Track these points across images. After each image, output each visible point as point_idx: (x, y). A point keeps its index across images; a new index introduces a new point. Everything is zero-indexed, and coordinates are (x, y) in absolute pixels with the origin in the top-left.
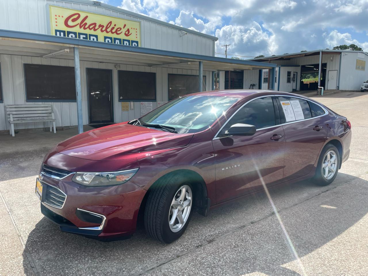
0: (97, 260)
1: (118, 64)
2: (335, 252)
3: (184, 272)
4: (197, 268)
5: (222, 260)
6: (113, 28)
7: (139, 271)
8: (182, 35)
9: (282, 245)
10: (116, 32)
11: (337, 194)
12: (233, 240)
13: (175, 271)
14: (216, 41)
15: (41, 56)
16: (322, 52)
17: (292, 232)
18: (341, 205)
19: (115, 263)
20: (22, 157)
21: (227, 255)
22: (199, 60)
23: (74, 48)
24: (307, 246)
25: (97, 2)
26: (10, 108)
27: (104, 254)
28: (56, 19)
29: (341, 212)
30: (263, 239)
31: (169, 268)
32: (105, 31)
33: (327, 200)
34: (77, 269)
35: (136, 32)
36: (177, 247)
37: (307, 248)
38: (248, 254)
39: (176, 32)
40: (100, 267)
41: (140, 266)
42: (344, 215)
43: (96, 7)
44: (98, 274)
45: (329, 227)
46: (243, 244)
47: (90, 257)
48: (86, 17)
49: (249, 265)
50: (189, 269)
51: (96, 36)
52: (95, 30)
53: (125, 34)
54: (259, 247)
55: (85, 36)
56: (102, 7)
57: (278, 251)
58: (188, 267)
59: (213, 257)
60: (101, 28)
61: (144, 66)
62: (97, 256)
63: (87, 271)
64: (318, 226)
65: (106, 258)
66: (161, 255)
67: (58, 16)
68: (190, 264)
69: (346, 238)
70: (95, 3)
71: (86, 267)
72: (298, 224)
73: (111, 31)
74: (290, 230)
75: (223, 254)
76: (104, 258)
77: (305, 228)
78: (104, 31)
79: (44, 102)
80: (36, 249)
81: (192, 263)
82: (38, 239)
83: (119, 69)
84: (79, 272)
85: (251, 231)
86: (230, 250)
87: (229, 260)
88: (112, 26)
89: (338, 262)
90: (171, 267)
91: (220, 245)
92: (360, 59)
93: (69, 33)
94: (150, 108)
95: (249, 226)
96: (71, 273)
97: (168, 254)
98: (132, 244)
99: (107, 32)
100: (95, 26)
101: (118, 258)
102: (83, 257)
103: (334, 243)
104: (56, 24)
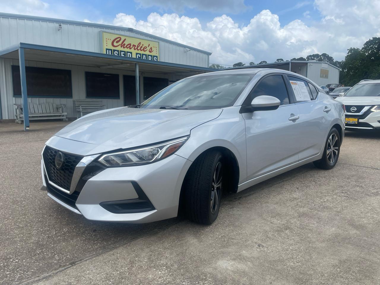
1: (144, 72)
6: (142, 47)
8: (186, 51)
10: (143, 50)
14: (210, 55)
15: (99, 67)
26: (77, 102)
28: (107, 41)
35: (156, 49)
39: (182, 49)
48: (125, 39)
51: (131, 53)
52: (130, 48)
53: (149, 51)
55: (124, 53)
56: (133, 32)
60: (134, 47)
61: (160, 74)
67: (107, 39)
70: (129, 30)
73: (140, 49)
78: (136, 49)
79: (97, 99)
83: (144, 76)
88: (141, 45)
92: (323, 69)
93: (114, 50)
99: (138, 50)
100: (131, 46)
104: (107, 44)
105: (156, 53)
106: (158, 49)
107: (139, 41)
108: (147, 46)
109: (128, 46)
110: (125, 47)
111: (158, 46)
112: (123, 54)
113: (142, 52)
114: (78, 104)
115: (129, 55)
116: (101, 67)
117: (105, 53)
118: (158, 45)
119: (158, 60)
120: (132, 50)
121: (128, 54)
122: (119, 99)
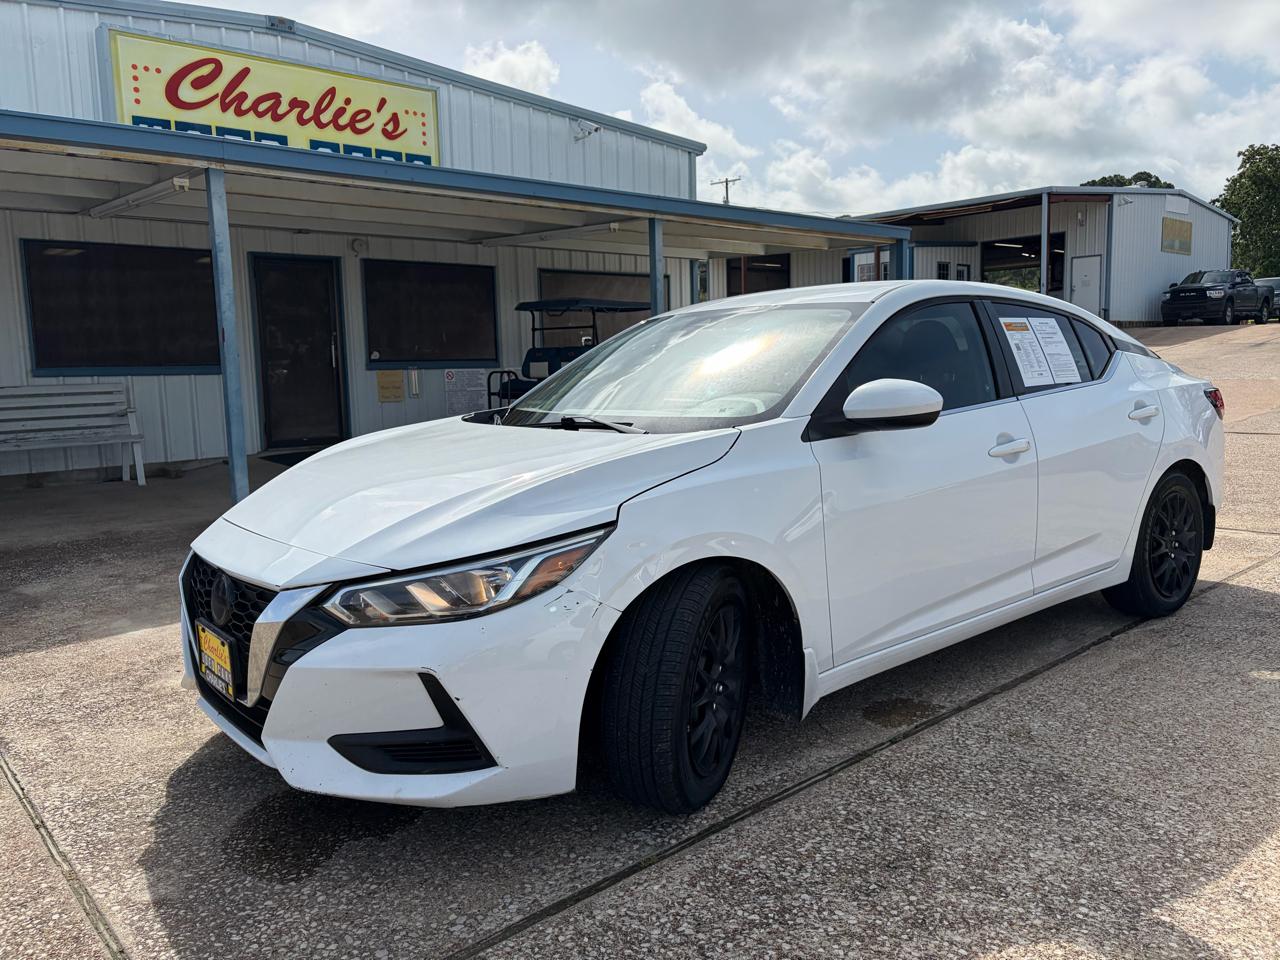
0: (346, 892)
1: (364, 238)
2: (1202, 817)
3: (678, 914)
4: (724, 898)
5: (809, 866)
6: (341, 112)
7: (510, 920)
8: (580, 136)
9: (1013, 806)
10: (352, 124)
11: (1164, 636)
12: (837, 800)
13: (643, 912)
14: (698, 155)
15: (84, 207)
16: (1050, 195)
17: (1038, 761)
18: (1188, 671)
19: (417, 897)
20: (27, 565)
21: (823, 849)
22: (648, 215)
23: (207, 170)
24: (1100, 803)
25: (282, 21)
27: (371, 870)
28: (136, 78)
29: (1191, 691)
30: (941, 790)
31: (620, 901)
32: (312, 122)
33: (1135, 655)
34: (272, 927)
35: (424, 124)
36: (637, 834)
37: (1100, 810)
38: (900, 840)
39: (560, 124)
40: (363, 913)
41: (511, 903)
42: (1207, 700)
43: (279, 38)
44: (358, 938)
45: (1161, 741)
46: (874, 810)
47: (318, 884)
48: (245, 72)
49: (909, 877)
50: (694, 901)
51: (283, 140)
52: (277, 118)
53: (385, 132)
54: (934, 816)
56: (300, 38)
57: (1002, 826)
58: (689, 896)
59: (774, 858)
60: (297, 110)
61: (451, 245)
62: (345, 878)
63: (312, 931)
64: (1124, 737)
65: (380, 884)
66: (583, 861)
67: (140, 66)
68: (694, 886)
69: (1231, 772)
70: (272, 25)
71: (307, 918)
72: (1053, 736)
73: (334, 121)
74: (1031, 755)
75: (808, 845)
76: (372, 883)
77: (1082, 748)
78: (309, 121)
79: (98, 376)
80: (107, 869)
81: (703, 883)
82: (112, 833)
83: (365, 255)
84: (283, 938)
85: (896, 768)
86: (831, 831)
87: (835, 864)
88: (338, 103)
89: (1220, 849)
90: (627, 898)
91: (794, 817)
92: (1174, 217)
93: (183, 127)
94: (479, 388)
95: (884, 752)
96: (252, 943)
97: (610, 857)
98: (469, 832)
99: (321, 126)
100: (278, 103)
101: (426, 880)
102: (293, 884)
103: (1190, 792)
104: (136, 96)
105: (424, 143)
106: (430, 120)
107: (325, 82)
108: (373, 108)
109: (262, 107)
110: (246, 105)
111: (430, 111)
113: (347, 138)
120: (289, 127)
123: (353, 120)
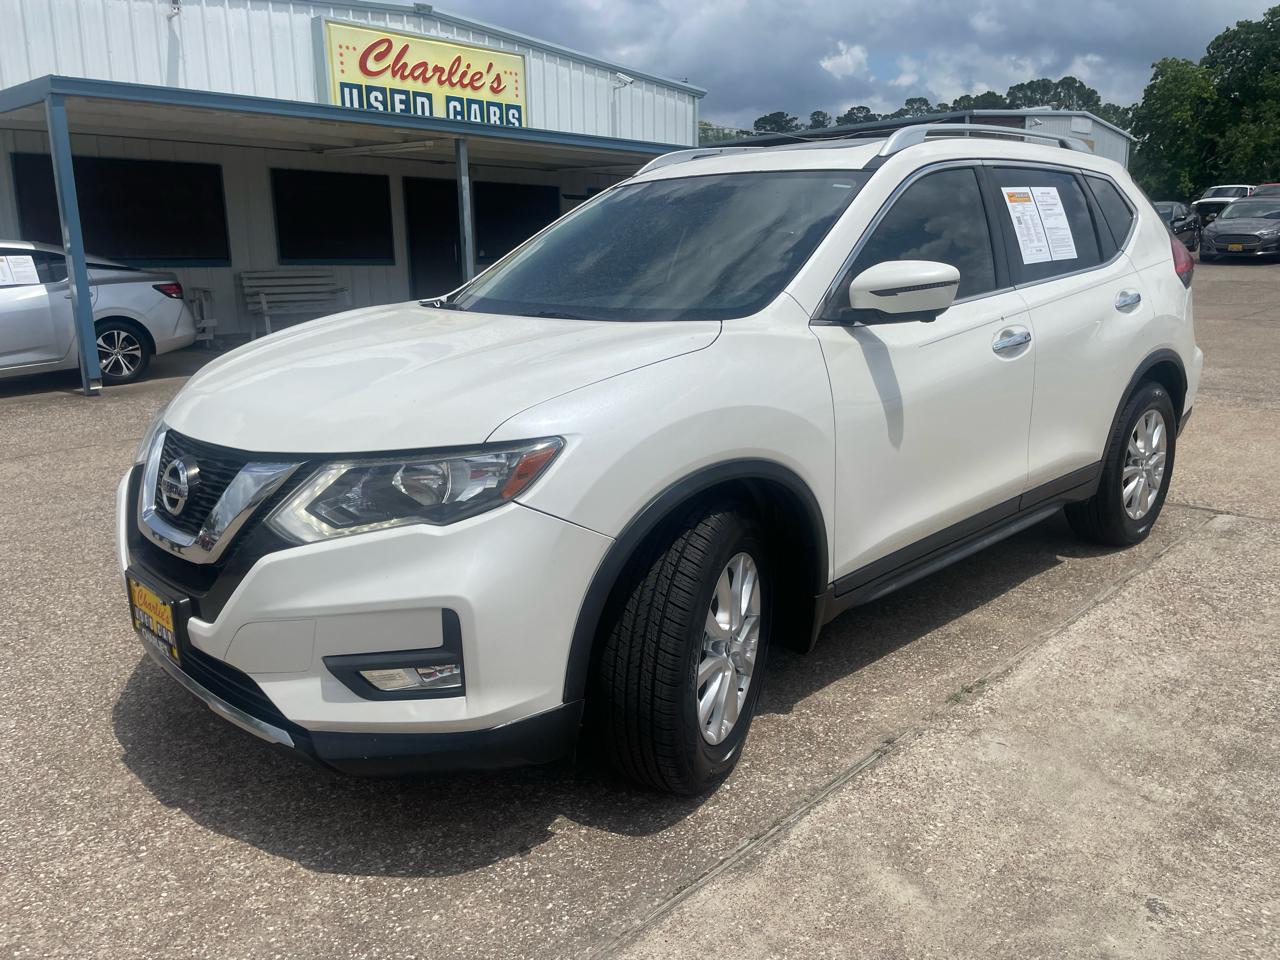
1: (475, 167)
6: (464, 74)
10: (471, 83)
15: (319, 149)
16: (972, 117)
23: (457, 141)
25: (424, 7)
26: (249, 279)
28: (341, 55)
32: (447, 83)
35: (516, 81)
39: (604, 78)
43: (423, 20)
48: (406, 47)
51: (429, 96)
52: (426, 80)
53: (492, 88)
55: (403, 97)
56: (434, 19)
60: (438, 74)
61: (531, 171)
67: (344, 47)
70: (419, 10)
73: (461, 81)
78: (445, 82)
88: (463, 68)
93: (370, 89)
99: (453, 85)
100: (425, 71)
104: (342, 68)
105: (517, 96)
106: (520, 78)
107: (454, 52)
108: (484, 72)
110: (406, 73)
111: (520, 71)
112: (401, 102)
113: (468, 94)
114: (251, 287)
115: (423, 104)
116: (326, 152)
117: (339, 104)
118: (522, 64)
119: (524, 125)
120: (432, 87)
121: (419, 100)
122: (394, 264)
123: (472, 80)
